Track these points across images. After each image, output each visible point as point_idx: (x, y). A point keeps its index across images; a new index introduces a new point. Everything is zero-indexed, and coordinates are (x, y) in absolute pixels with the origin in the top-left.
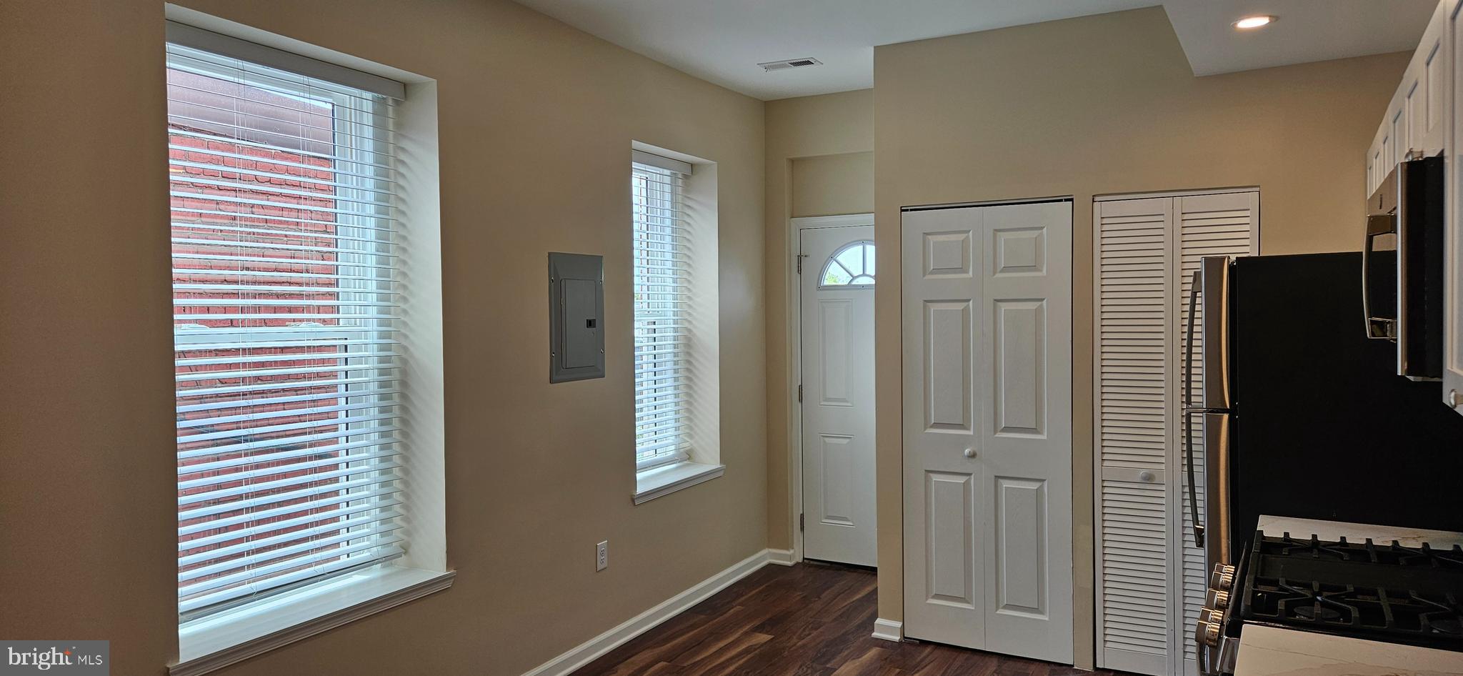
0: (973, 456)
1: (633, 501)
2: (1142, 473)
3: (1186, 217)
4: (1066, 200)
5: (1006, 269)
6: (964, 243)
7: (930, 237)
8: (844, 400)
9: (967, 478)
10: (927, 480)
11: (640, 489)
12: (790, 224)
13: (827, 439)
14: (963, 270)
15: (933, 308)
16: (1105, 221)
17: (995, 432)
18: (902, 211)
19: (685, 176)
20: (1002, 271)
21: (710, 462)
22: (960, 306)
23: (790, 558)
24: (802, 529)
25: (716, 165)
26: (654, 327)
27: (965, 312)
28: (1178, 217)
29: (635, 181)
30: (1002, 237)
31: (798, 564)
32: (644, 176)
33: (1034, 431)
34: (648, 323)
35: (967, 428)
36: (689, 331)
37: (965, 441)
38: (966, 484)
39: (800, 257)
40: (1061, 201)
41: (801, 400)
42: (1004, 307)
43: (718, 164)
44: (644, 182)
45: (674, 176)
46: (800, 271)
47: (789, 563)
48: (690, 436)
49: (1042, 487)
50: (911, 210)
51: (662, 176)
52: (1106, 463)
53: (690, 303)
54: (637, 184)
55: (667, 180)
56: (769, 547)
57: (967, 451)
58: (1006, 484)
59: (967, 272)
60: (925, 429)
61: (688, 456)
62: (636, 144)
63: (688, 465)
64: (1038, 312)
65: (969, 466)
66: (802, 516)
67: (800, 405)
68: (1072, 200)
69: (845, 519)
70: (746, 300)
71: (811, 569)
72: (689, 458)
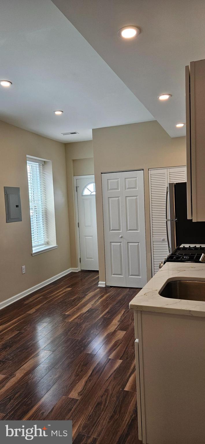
0: (122, 237)
1: (32, 255)
2: (162, 239)
3: (170, 174)
4: (142, 170)
5: (128, 188)
6: (118, 182)
7: (109, 180)
8: (90, 226)
9: (120, 243)
10: (111, 245)
11: (34, 252)
12: (74, 178)
13: (86, 237)
14: (118, 189)
15: (110, 199)
16: (151, 175)
17: (127, 231)
18: (101, 173)
19: (43, 165)
20: (127, 189)
21: (53, 244)
22: (117, 198)
23: (77, 270)
24: (80, 262)
25: (51, 162)
26: (36, 207)
27: (118, 200)
28: (169, 174)
29: (28, 167)
30: (127, 180)
31: (79, 271)
32: (31, 165)
33: (137, 230)
34: (34, 207)
35: (120, 230)
36: (46, 208)
37: (119, 234)
38: (120, 245)
39: (77, 187)
40: (141, 170)
41: (79, 227)
42: (128, 198)
43: (52, 161)
44: (31, 167)
45: (39, 165)
46: (77, 191)
47: (77, 271)
48: (48, 238)
49: (139, 244)
50: (104, 173)
51: (36, 165)
52: (153, 237)
53: (46, 201)
54: (29, 167)
55: (38, 166)
56: (72, 267)
57: (120, 236)
58: (130, 244)
59: (119, 189)
60: (110, 231)
61: (48, 243)
62: (27, 156)
63: (47, 246)
64: (136, 199)
65: (121, 240)
66: (80, 258)
67: (78, 228)
68: (143, 170)
69: (92, 258)
70: (62, 199)
71: (83, 272)
72: (48, 244)
